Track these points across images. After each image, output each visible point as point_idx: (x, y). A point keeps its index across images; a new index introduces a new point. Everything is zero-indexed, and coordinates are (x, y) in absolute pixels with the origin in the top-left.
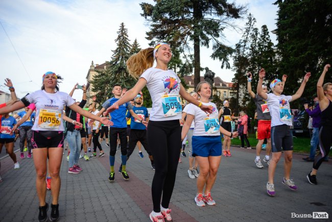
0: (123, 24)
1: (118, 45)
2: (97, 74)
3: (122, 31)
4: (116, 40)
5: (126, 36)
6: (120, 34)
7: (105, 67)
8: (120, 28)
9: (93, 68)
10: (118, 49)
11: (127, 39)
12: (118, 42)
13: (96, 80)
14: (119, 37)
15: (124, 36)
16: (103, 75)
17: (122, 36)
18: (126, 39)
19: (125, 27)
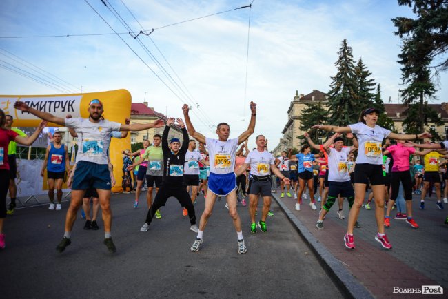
0: (345, 41)
1: (339, 69)
2: (307, 108)
3: (344, 51)
4: (336, 64)
5: (350, 57)
6: (342, 54)
7: (313, 98)
8: (341, 47)
9: (298, 100)
10: (338, 74)
11: (352, 60)
12: (339, 66)
13: (305, 115)
14: (341, 58)
15: (348, 56)
16: (314, 108)
17: (345, 56)
18: (350, 60)
19: (348, 46)
